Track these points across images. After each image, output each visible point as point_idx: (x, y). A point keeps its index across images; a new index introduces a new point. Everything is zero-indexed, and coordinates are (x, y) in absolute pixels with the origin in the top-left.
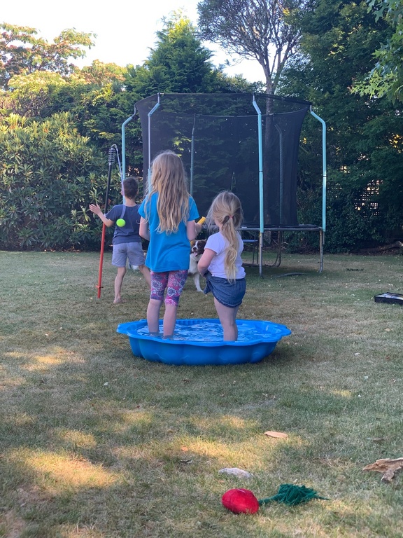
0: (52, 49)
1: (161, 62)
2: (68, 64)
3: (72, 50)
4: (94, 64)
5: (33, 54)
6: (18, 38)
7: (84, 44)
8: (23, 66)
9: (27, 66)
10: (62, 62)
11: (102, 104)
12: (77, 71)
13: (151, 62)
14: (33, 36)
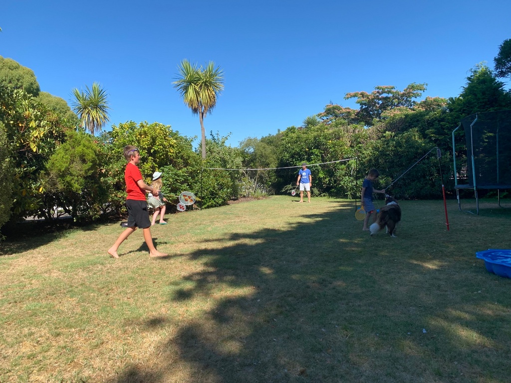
0: (403, 95)
1: (470, 93)
2: (412, 101)
3: (414, 94)
4: (426, 99)
5: (393, 99)
6: (385, 92)
7: (421, 90)
8: (388, 106)
9: (390, 105)
10: (408, 101)
11: (435, 121)
12: (417, 105)
13: (464, 94)
14: (393, 90)
